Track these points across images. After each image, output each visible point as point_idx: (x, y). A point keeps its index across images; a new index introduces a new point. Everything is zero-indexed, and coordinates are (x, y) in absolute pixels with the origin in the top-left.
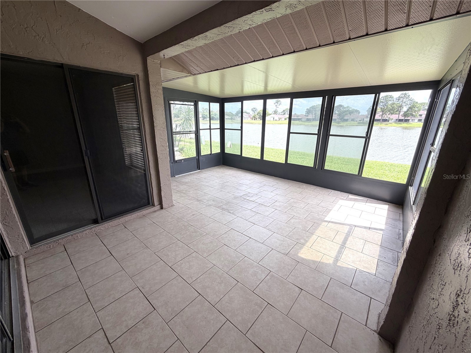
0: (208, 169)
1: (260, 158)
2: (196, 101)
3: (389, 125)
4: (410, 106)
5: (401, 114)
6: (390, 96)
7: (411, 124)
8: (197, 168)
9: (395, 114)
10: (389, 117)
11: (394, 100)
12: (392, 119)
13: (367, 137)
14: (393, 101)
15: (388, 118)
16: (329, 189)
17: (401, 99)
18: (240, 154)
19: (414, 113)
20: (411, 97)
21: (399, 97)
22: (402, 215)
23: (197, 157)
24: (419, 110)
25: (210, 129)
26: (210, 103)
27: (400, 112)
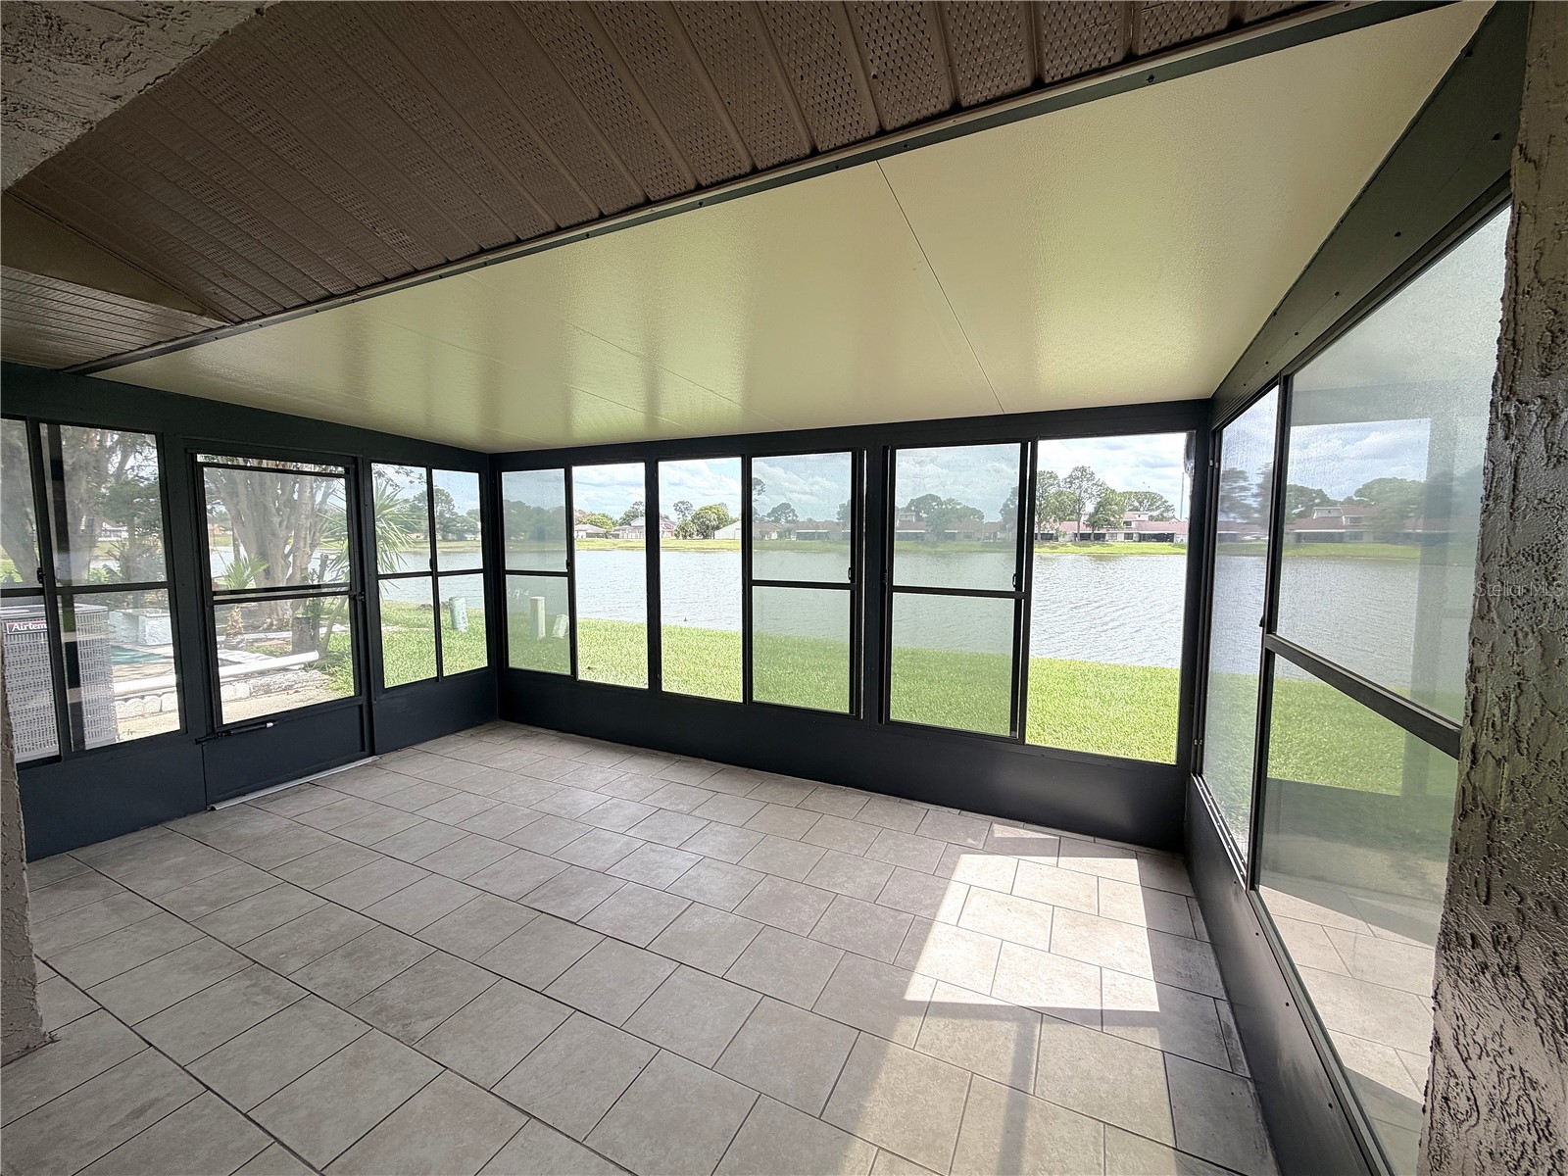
0: (420, 747)
1: (647, 687)
2: (355, 459)
3: (1061, 549)
4: (1099, 500)
5: (1082, 520)
6: (1048, 473)
7: (1112, 546)
8: (359, 747)
9: (1069, 520)
10: (1056, 527)
11: (1061, 484)
12: (1065, 534)
13: (1021, 595)
14: (1059, 486)
15: (1054, 532)
16: (916, 803)
17: (1076, 481)
18: (569, 673)
19: (1112, 519)
20: (1097, 477)
21: (1071, 476)
22: (1195, 903)
23: (363, 700)
24: (1123, 511)
25: (434, 574)
26: (435, 472)
27: (1079, 514)
